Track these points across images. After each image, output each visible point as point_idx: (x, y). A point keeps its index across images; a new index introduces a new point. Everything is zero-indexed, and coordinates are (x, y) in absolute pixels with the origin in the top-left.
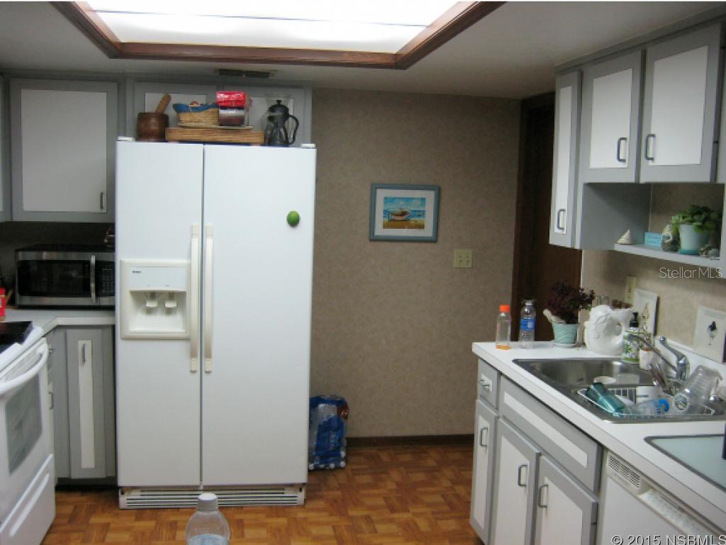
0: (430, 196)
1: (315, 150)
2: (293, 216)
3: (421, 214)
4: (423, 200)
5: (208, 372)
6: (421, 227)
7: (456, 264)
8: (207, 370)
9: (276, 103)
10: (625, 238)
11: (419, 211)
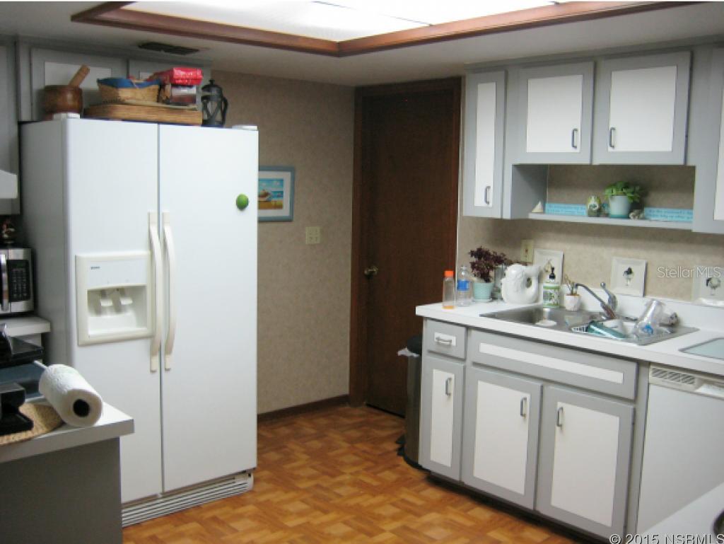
0: (287, 176)
1: (257, 132)
2: (244, 199)
3: (280, 194)
4: (282, 181)
5: (167, 370)
6: (280, 207)
7: (307, 242)
8: (167, 367)
9: (209, 83)
10: (539, 207)
11: (278, 192)
